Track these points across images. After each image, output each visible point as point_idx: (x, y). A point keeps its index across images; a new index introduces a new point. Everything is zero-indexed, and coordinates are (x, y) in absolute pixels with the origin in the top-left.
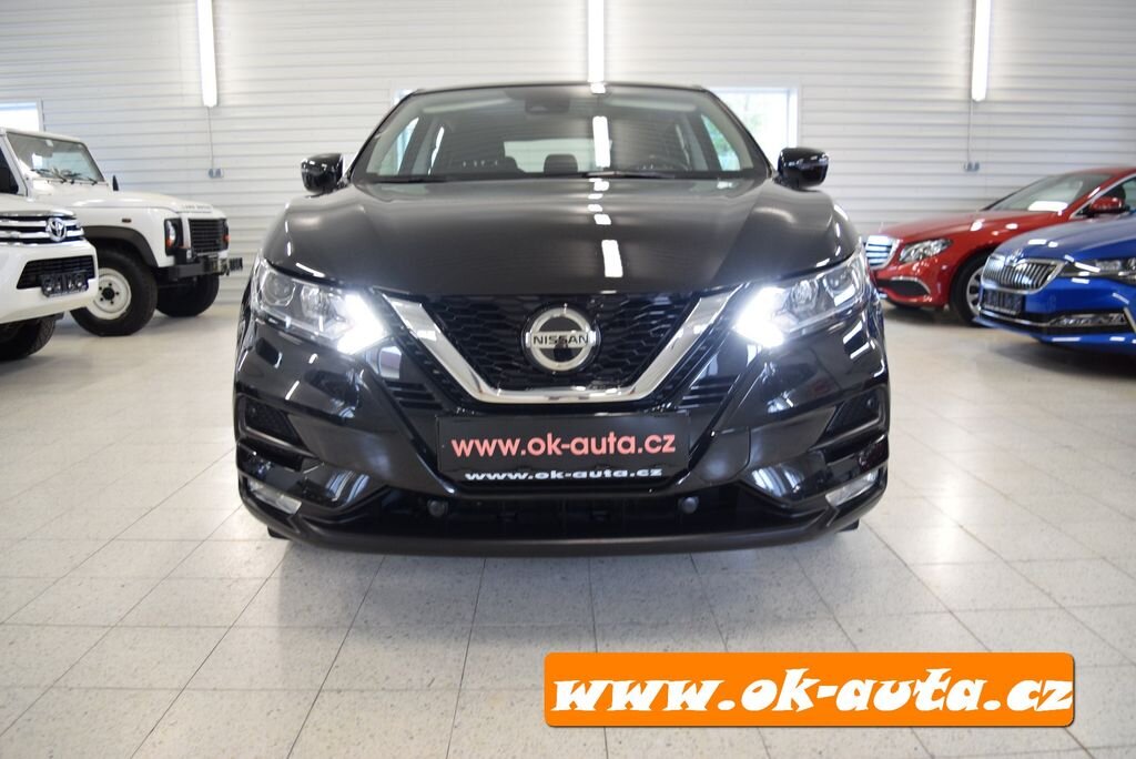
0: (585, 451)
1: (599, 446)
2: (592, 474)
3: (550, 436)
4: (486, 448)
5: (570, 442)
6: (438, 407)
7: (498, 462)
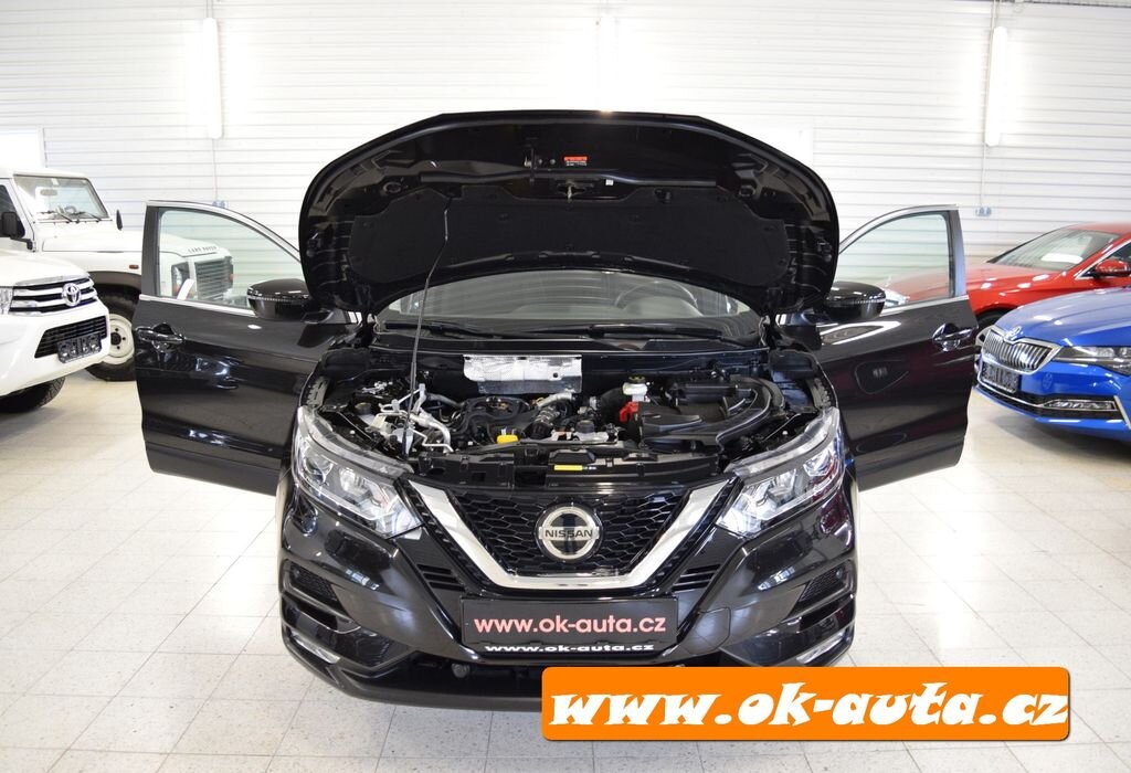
0: (589, 629)
1: (600, 626)
2: (594, 649)
3: (558, 617)
4: (504, 626)
5: (575, 623)
6: (461, 589)
7: (514, 637)
